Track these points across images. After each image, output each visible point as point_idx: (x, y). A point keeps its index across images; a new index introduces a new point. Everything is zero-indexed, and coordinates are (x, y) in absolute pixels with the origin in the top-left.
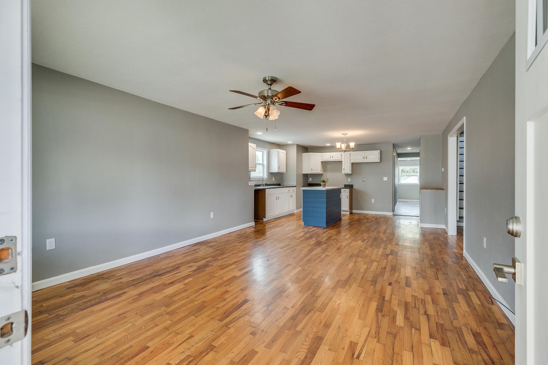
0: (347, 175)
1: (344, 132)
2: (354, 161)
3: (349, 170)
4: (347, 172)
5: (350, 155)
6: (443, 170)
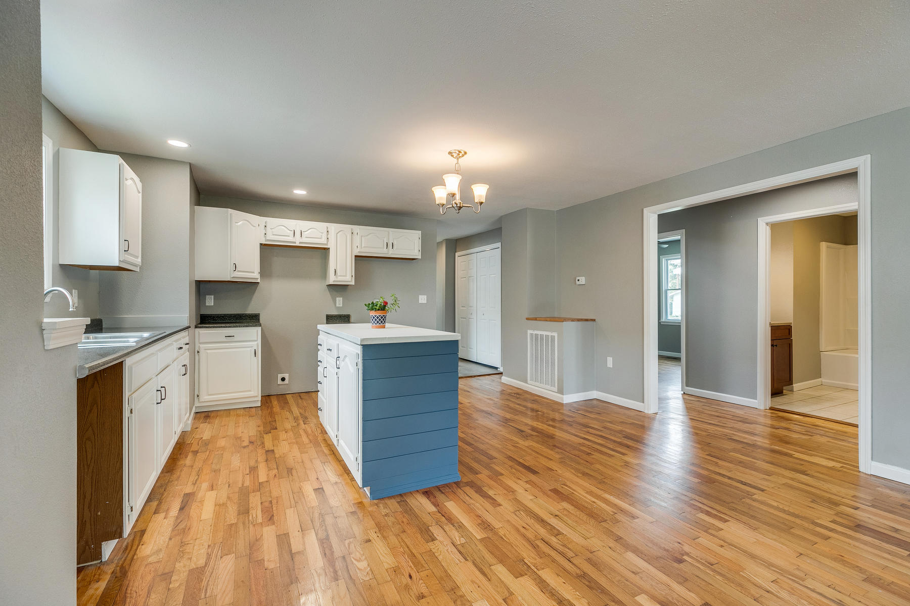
0: (338, 289)
2: (363, 250)
3: (346, 276)
4: (340, 278)
5: (351, 233)
6: (583, 280)
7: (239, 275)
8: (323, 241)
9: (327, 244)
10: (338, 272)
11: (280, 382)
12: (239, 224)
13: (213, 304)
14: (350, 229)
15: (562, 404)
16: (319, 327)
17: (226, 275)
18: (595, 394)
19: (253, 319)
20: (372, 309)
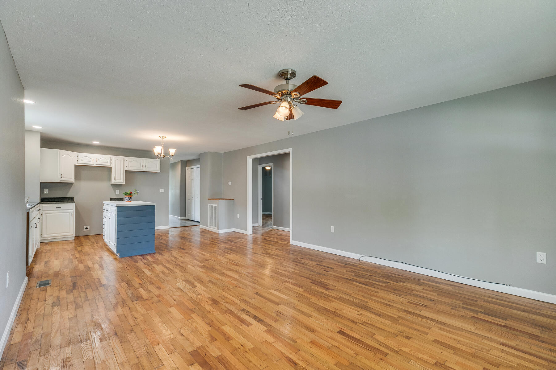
0: (117, 186)
1: (162, 135)
2: (130, 168)
3: (120, 180)
4: (117, 181)
5: (123, 160)
6: (230, 183)
7: (64, 180)
8: (109, 163)
9: (111, 165)
10: (116, 178)
11: (85, 229)
12: (64, 156)
13: (48, 193)
14: (123, 159)
15: (218, 234)
16: (104, 202)
17: (56, 179)
18: (234, 230)
19: (71, 200)
20: (126, 195)
